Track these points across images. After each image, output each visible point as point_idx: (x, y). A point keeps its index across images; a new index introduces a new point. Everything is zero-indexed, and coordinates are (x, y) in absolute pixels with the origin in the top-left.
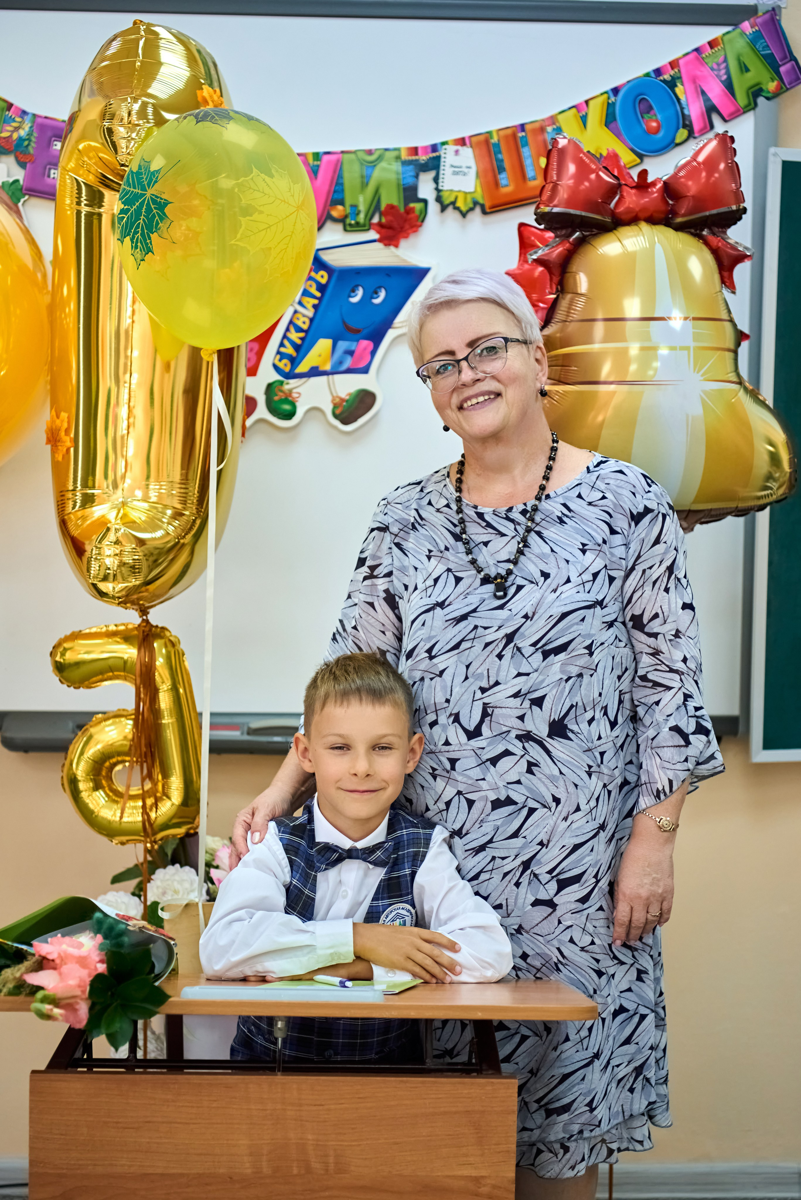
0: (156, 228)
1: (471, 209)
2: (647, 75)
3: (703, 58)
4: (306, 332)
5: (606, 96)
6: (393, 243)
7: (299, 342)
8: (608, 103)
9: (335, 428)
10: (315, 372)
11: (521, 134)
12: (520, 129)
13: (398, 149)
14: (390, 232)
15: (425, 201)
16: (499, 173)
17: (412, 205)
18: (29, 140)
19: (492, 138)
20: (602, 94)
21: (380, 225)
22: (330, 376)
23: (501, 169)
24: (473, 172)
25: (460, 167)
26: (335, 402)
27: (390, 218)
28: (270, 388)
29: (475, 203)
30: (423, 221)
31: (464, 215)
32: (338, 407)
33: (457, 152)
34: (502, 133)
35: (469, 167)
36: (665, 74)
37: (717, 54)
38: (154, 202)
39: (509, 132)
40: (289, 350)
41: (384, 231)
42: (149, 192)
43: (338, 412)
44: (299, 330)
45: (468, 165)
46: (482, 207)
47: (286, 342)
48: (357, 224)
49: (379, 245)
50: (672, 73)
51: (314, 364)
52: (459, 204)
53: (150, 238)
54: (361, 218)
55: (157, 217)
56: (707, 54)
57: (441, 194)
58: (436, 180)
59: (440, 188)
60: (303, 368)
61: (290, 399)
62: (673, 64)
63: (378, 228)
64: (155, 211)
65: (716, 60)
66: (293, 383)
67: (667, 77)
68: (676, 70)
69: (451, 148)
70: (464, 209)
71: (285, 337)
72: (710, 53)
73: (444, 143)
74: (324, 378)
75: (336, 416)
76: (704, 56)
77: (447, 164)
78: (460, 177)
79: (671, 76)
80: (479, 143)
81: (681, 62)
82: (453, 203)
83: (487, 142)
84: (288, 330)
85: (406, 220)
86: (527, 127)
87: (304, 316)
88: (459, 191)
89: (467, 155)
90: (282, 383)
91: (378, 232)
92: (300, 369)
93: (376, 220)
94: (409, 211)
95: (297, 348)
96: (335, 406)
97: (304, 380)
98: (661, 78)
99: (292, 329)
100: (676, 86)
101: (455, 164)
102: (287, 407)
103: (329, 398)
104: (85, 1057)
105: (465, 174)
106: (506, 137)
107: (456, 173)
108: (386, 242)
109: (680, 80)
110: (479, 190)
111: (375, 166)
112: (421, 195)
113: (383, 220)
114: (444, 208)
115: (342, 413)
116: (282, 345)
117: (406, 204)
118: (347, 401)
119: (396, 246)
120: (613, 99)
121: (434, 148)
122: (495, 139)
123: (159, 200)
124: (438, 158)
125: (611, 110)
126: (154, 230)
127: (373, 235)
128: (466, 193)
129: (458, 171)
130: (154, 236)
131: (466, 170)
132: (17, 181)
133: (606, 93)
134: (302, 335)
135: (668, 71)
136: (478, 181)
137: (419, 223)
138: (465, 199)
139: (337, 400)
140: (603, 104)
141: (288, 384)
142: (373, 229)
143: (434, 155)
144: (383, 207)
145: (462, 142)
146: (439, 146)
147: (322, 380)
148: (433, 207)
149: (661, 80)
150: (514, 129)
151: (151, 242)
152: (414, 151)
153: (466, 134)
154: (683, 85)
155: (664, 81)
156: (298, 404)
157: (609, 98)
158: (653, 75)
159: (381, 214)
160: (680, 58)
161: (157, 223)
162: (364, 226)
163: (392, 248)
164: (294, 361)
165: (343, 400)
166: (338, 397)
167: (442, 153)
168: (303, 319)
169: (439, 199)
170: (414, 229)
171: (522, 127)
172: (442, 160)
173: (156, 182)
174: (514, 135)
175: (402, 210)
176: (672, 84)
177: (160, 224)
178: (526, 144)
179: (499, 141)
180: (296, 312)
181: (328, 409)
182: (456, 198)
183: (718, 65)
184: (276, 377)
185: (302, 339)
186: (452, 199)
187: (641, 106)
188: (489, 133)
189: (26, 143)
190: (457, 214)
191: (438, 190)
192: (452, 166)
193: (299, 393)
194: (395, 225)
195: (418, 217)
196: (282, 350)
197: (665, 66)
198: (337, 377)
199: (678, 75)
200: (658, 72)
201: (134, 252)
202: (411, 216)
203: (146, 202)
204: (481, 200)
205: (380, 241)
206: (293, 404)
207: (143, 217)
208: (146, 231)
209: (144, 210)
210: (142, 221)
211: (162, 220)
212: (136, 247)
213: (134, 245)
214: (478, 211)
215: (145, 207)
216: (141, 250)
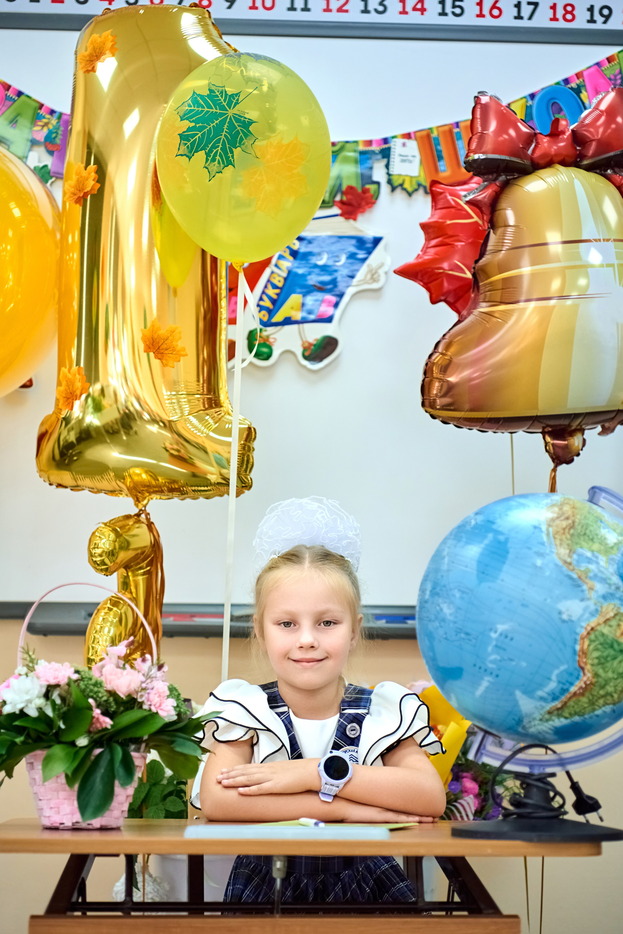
0: (240, 143)
1: (416, 190)
2: (558, 83)
3: (602, 71)
4: (281, 289)
5: (524, 100)
6: (353, 217)
7: (275, 297)
8: (527, 106)
9: (305, 367)
10: (288, 321)
11: (456, 130)
12: (455, 125)
13: (356, 142)
14: (350, 208)
15: (378, 183)
16: (439, 160)
17: (368, 186)
18: (57, 133)
19: (432, 132)
20: (521, 99)
21: (342, 202)
22: (301, 325)
23: (440, 158)
24: (417, 160)
25: (406, 156)
26: (304, 346)
27: (350, 197)
28: (251, 335)
29: (419, 185)
30: (377, 199)
31: (410, 194)
32: (307, 350)
33: (404, 145)
34: (441, 129)
35: (414, 156)
36: (572, 82)
37: (614, 67)
38: (238, 121)
39: (446, 128)
40: (267, 303)
41: (345, 207)
42: (231, 112)
43: (307, 354)
44: (275, 287)
45: (414, 154)
46: (425, 188)
47: (265, 297)
49: (341, 219)
50: (578, 82)
51: (288, 315)
52: (407, 186)
53: (232, 152)
54: (326, 197)
55: (241, 134)
56: (606, 67)
57: (392, 177)
58: (387, 166)
59: (391, 172)
60: (278, 317)
61: (267, 343)
62: (579, 75)
63: (339, 204)
64: (239, 128)
65: (613, 72)
66: (270, 330)
67: (573, 85)
68: (581, 80)
69: (399, 141)
70: (410, 189)
71: (263, 292)
72: (608, 66)
73: (394, 137)
74: (295, 327)
75: (306, 358)
76: (603, 69)
77: (396, 154)
78: (406, 164)
79: (577, 85)
80: (422, 137)
81: (585, 74)
82: (401, 185)
83: (428, 136)
84: (266, 287)
85: (363, 199)
86: (461, 125)
87: (279, 276)
88: (407, 176)
89: (413, 145)
90: (261, 330)
91: (340, 208)
92: (275, 319)
93: (338, 198)
94: (365, 191)
95: (274, 302)
96: (305, 349)
97: (279, 328)
98: (569, 86)
99: (269, 286)
100: (581, 92)
101: (403, 154)
102: (266, 350)
103: (300, 343)
104: (80, 900)
105: (410, 162)
106: (444, 132)
107: (403, 161)
108: (346, 216)
109: (584, 88)
110: (422, 174)
111: (338, 154)
112: (375, 178)
113: (344, 198)
114: (393, 189)
115: (309, 356)
116: (261, 299)
117: (363, 186)
118: (314, 345)
119: (355, 219)
120: (530, 103)
121: (386, 141)
122: (435, 134)
123: (242, 119)
124: (389, 149)
125: (529, 111)
126: (238, 144)
127: (336, 210)
128: (411, 177)
129: (404, 160)
130: (237, 151)
131: (411, 158)
132: (46, 166)
133: (525, 97)
134: (277, 291)
135: (575, 81)
136: (422, 167)
137: (374, 200)
138: (411, 182)
139: (306, 345)
140: (522, 107)
141: (266, 331)
142: (336, 205)
143: (386, 146)
144: (344, 188)
145: (408, 136)
146: (389, 140)
148: (385, 188)
149: (569, 88)
150: (451, 126)
151: (233, 157)
152: (369, 143)
153: (410, 129)
154: (586, 91)
155: (572, 88)
156: (274, 348)
157: (527, 102)
158: (563, 84)
159: (343, 193)
160: (584, 70)
161: (242, 139)
162: (328, 203)
163: (351, 221)
164: (271, 312)
165: (311, 344)
166: (307, 342)
167: (392, 144)
168: (278, 278)
169: (389, 182)
170: (370, 205)
171: (457, 125)
172: (392, 150)
173: (237, 103)
174: (451, 131)
175: (360, 190)
176: (578, 91)
177: (245, 140)
178: (460, 138)
179: (438, 135)
180: (272, 273)
181: (299, 351)
182: (404, 181)
183: (615, 76)
184: (256, 325)
185: (278, 294)
186: (400, 182)
187: (553, 108)
188: (430, 129)
189: (54, 135)
190: (404, 195)
191: (389, 174)
192: (401, 155)
193: (275, 339)
194: (354, 203)
195: (372, 196)
196: (262, 303)
197: (572, 76)
198: (306, 325)
199: (583, 84)
200: (566, 81)
201: (209, 165)
202: (367, 195)
203: (228, 120)
204: (424, 183)
205: (341, 215)
206: (270, 348)
207: (224, 133)
208: (227, 146)
209: (226, 127)
210: (223, 137)
211: (246, 136)
212: (213, 160)
213: (210, 159)
214: (421, 191)
215: (227, 124)
216: (219, 163)
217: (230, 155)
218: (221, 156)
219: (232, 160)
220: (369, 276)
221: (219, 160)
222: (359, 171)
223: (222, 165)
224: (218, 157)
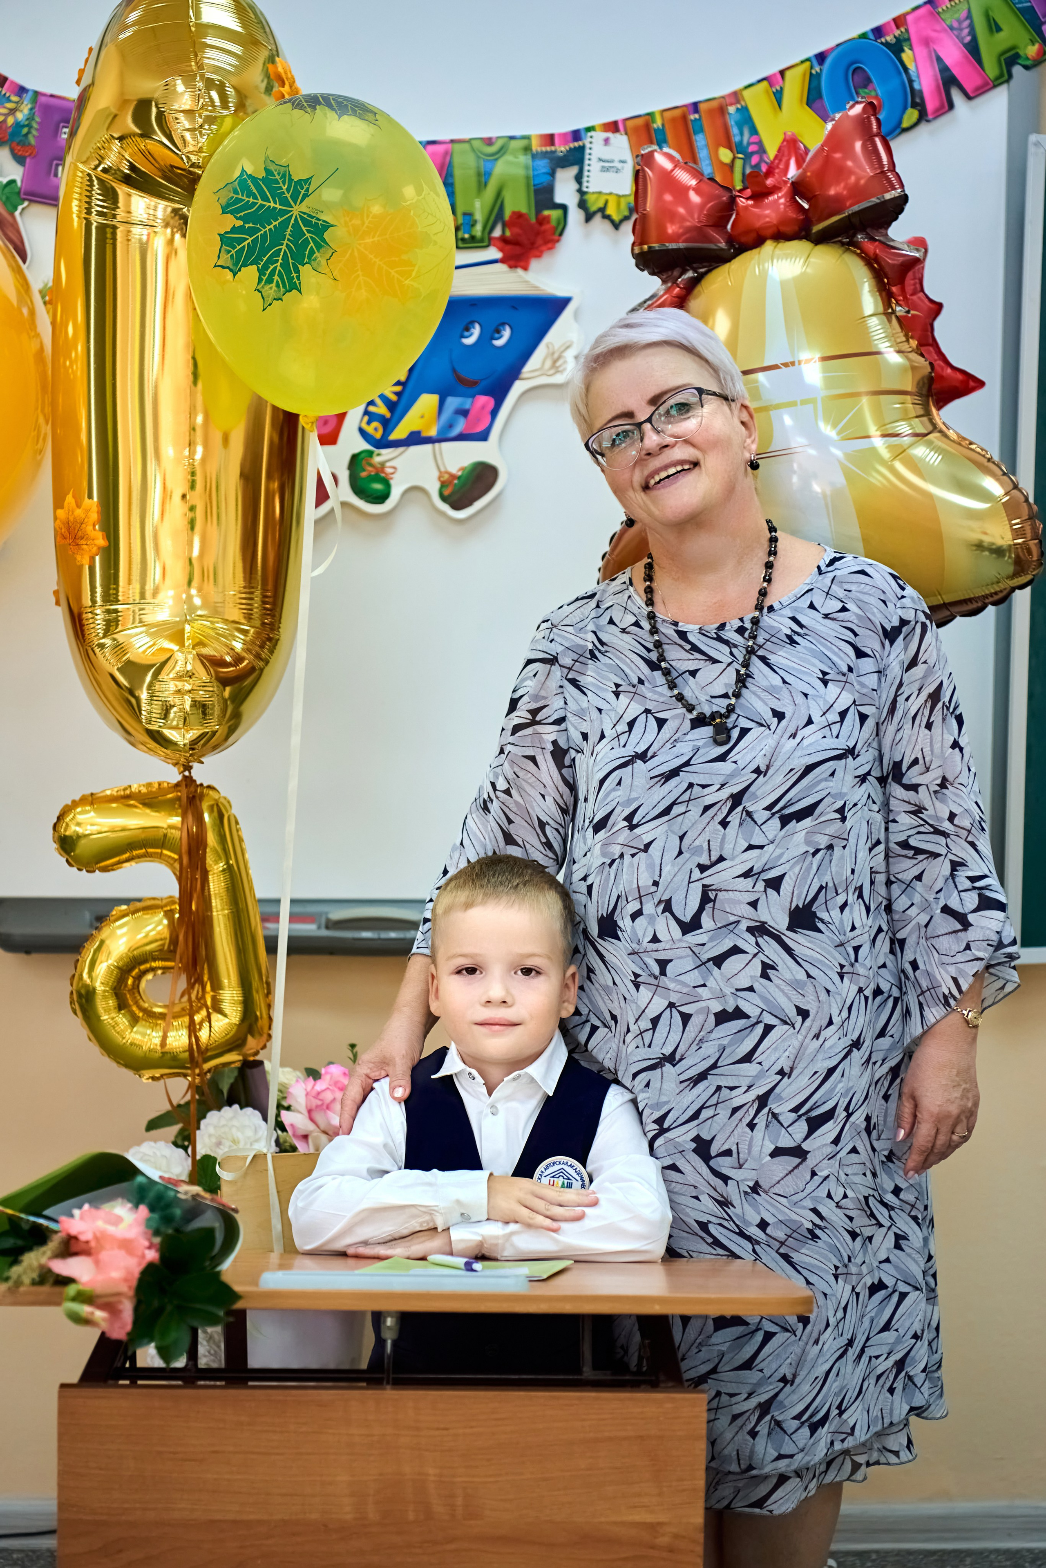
0: (309, 257)
1: (627, 218)
2: (864, 36)
3: (938, 13)
4: (404, 384)
5: (808, 64)
6: (522, 264)
7: (394, 398)
8: (811, 74)
9: (443, 514)
10: (415, 439)
11: (693, 117)
12: (691, 109)
13: (528, 138)
14: (517, 250)
15: (564, 208)
17: (546, 213)
18: (29, 126)
19: (654, 121)
20: (802, 62)
21: (503, 239)
22: (437, 445)
24: (628, 170)
25: (612, 161)
26: (443, 479)
27: (517, 230)
28: (355, 461)
29: (633, 210)
30: (561, 234)
31: (616, 226)
32: (447, 486)
33: (607, 141)
34: (667, 115)
35: (623, 162)
36: (888, 34)
37: (958, 7)
38: (307, 223)
39: (677, 113)
40: (381, 409)
41: (508, 248)
42: (296, 210)
43: (447, 492)
45: (623, 158)
47: (377, 399)
48: (473, 238)
49: (502, 268)
50: (897, 33)
51: (415, 428)
52: (611, 211)
53: (297, 271)
54: (478, 230)
55: (312, 244)
56: (944, 8)
57: (586, 197)
58: (579, 178)
59: (585, 189)
60: (400, 433)
61: (383, 475)
62: (898, 21)
63: (500, 244)
64: (308, 235)
65: (957, 16)
66: (386, 454)
67: (889, 38)
68: (903, 30)
69: (599, 136)
70: (616, 218)
72: (949, 6)
73: (589, 129)
74: (428, 447)
75: (443, 498)
76: (940, 10)
77: (594, 158)
78: (610, 175)
79: (895, 37)
80: (636, 129)
81: (909, 18)
82: (602, 210)
83: (647, 126)
85: (538, 234)
86: (702, 107)
88: (611, 194)
89: (621, 143)
90: (370, 453)
91: (501, 250)
92: (394, 436)
93: (497, 233)
94: (542, 221)
95: (391, 406)
96: (443, 484)
97: (401, 449)
98: (883, 40)
100: (903, 51)
101: (604, 157)
102: (378, 486)
103: (436, 474)
104: (127, 1365)
105: (617, 171)
106: (673, 120)
107: (605, 170)
108: (512, 263)
109: (908, 43)
111: (496, 159)
112: (559, 199)
113: (508, 233)
114: (589, 217)
115: (452, 494)
116: (371, 402)
117: (538, 212)
118: (459, 478)
119: (525, 268)
120: (817, 68)
121: (576, 135)
122: (658, 123)
123: (314, 220)
124: (582, 149)
125: (814, 84)
126: (306, 260)
127: (493, 253)
128: (619, 196)
129: (608, 167)
130: (306, 271)
131: (619, 165)
132: (13, 182)
133: (808, 60)
134: (397, 388)
135: (892, 31)
137: (556, 237)
138: (618, 204)
139: (446, 477)
140: (804, 75)
141: (379, 455)
142: (495, 244)
143: (576, 144)
144: (507, 214)
145: (613, 127)
146: (583, 133)
147: (426, 449)
148: (575, 215)
149: (882, 43)
150: (685, 109)
151: (298, 278)
152: (550, 139)
153: (618, 116)
154: (911, 49)
155: (887, 44)
156: (392, 482)
157: (812, 67)
158: (872, 36)
159: (505, 225)
160: (908, 14)
161: (312, 252)
162: (482, 241)
163: (520, 271)
164: (387, 424)
165: (453, 477)
166: (447, 472)
167: (586, 142)
169: (582, 205)
170: (550, 245)
171: (695, 107)
172: (587, 151)
173: (306, 196)
174: (684, 118)
175: (533, 220)
176: (897, 48)
177: (317, 254)
178: (700, 130)
179: (663, 125)
181: (433, 488)
182: (606, 203)
183: (960, 22)
184: (363, 446)
185: (399, 394)
186: (601, 204)
187: (856, 77)
188: (650, 115)
189: (25, 130)
190: (607, 225)
191: (580, 191)
192: (600, 160)
193: (394, 468)
194: (524, 240)
195: (554, 229)
196: (372, 409)
197: (888, 23)
198: (445, 445)
199: (906, 36)
200: (878, 32)
201: (263, 287)
202: (546, 227)
203: (292, 221)
205: (502, 261)
206: (386, 483)
207: (286, 242)
208: (291, 261)
209: (288, 232)
210: (284, 247)
211: (319, 247)
212: (270, 281)
213: (264, 278)
215: (290, 228)
216: (278, 286)
217: (294, 275)
218: (280, 275)
220: (548, 363)
221: (277, 282)
223: (282, 290)
224: (276, 278)
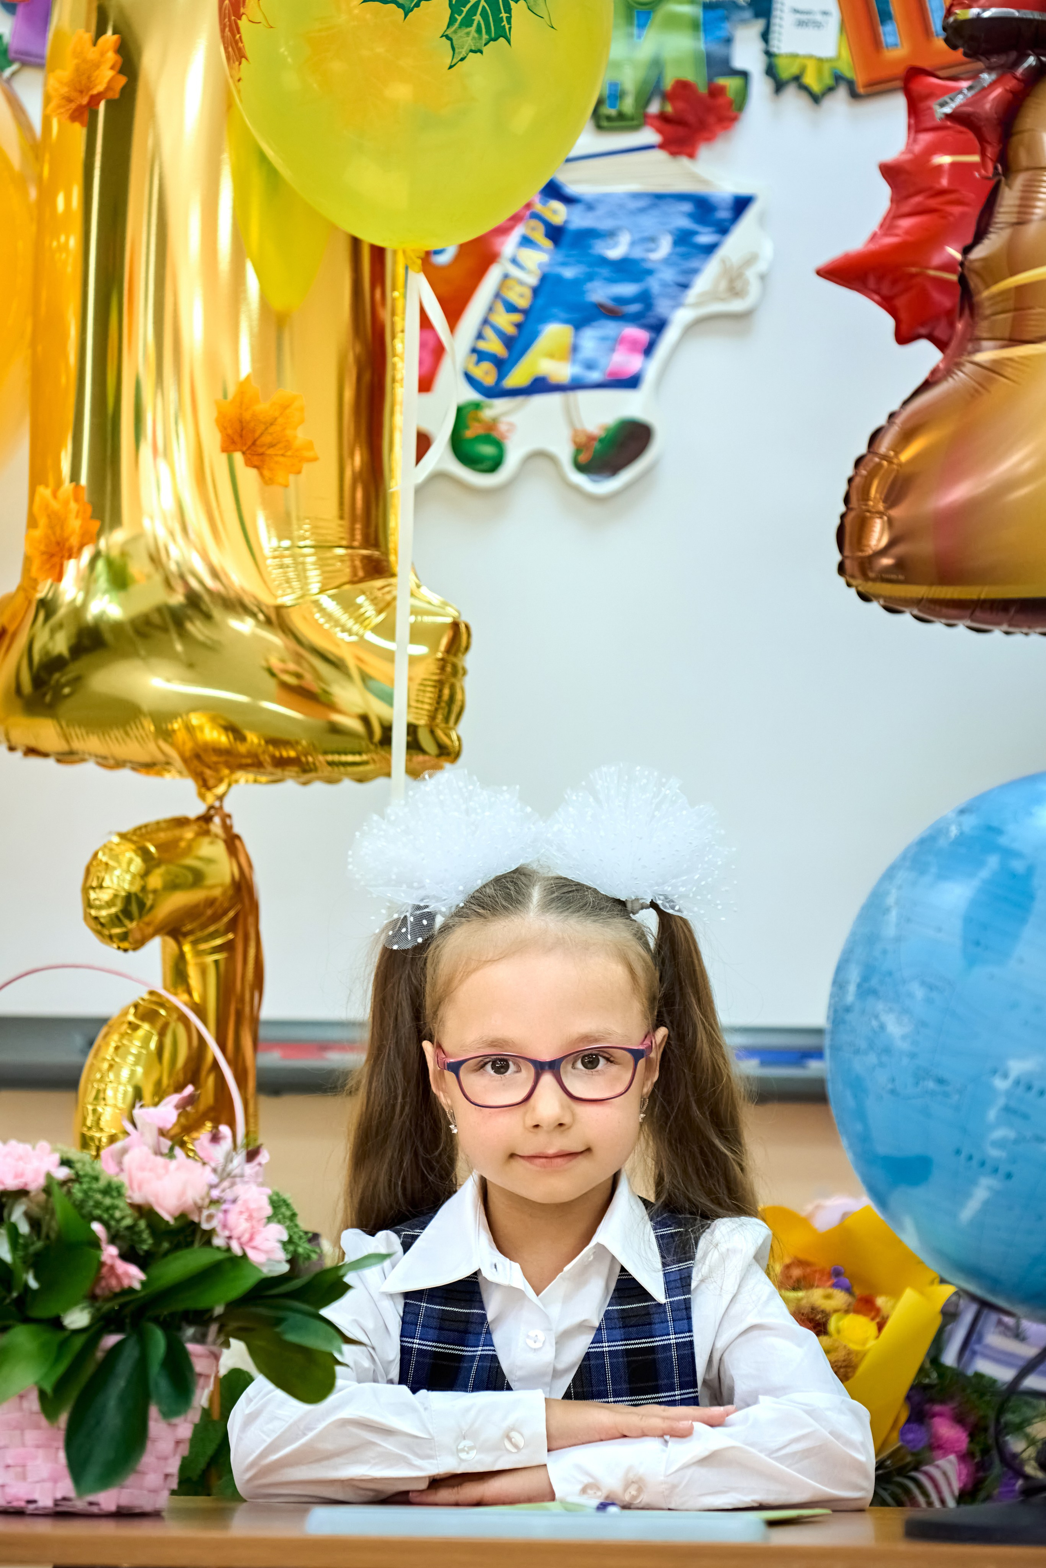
1: (830, 89)
4: (525, 312)
6: (687, 150)
7: (510, 330)
9: (577, 489)
10: (539, 386)
14: (681, 131)
15: (744, 75)
16: (883, 22)
17: (722, 81)
21: (663, 118)
22: (569, 395)
23: (886, 16)
24: (833, 22)
25: (808, 13)
26: (578, 440)
27: (681, 105)
28: (463, 415)
29: (838, 78)
30: (740, 110)
31: (816, 99)
32: (584, 450)
35: (825, 13)
40: (494, 345)
41: (668, 128)
43: (583, 458)
44: (511, 308)
45: (826, 9)
46: (851, 85)
47: (489, 332)
48: (621, 116)
49: (660, 155)
51: (540, 371)
52: (810, 79)
54: (628, 105)
57: (776, 61)
58: (765, 36)
59: (774, 50)
60: (517, 378)
61: (494, 435)
63: (657, 123)
66: (498, 407)
70: (816, 87)
71: (486, 322)
74: (556, 398)
75: (581, 468)
77: (786, 9)
78: (809, 31)
82: (797, 79)
84: (491, 309)
85: (710, 109)
87: (521, 283)
88: (811, 57)
90: (477, 406)
91: (659, 131)
92: (512, 382)
93: (654, 108)
94: (716, 92)
95: (508, 342)
96: (579, 448)
97: (519, 400)
99: (500, 307)
101: (801, 7)
102: (487, 450)
103: (567, 434)
105: (818, 25)
107: (801, 24)
108: (673, 149)
110: (845, 54)
111: (654, 8)
112: (738, 63)
113: (669, 109)
114: (779, 86)
115: (589, 463)
116: (480, 336)
117: (710, 80)
118: (601, 441)
119: (692, 156)
127: (649, 136)
128: (820, 60)
129: (804, 21)
131: (819, 17)
134: (517, 318)
136: (844, 38)
137: (733, 112)
138: (820, 72)
139: (582, 439)
141: (490, 407)
142: (652, 125)
144: (668, 84)
147: (554, 400)
148: (760, 86)
156: (509, 445)
159: (666, 97)
162: (633, 119)
163: (684, 161)
164: (502, 365)
165: (591, 438)
166: (583, 432)
168: (519, 289)
169: (771, 71)
170: (725, 125)
172: (777, 1)
175: (702, 89)
180: (506, 276)
181: (564, 453)
182: (803, 70)
184: (471, 395)
185: (519, 326)
186: (794, 70)
190: (804, 101)
191: (768, 54)
192: (796, 11)
193: (511, 426)
194: (691, 118)
195: (730, 103)
196: (482, 345)
198: (582, 396)
201: (455, 33)
202: (720, 101)
204: (848, 73)
205: (661, 146)
206: (499, 445)
212: (467, 22)
213: (459, 18)
214: (842, 93)
216: (479, 30)
217: (504, 15)
218: (484, 14)
219: (507, 27)
220: (723, 285)
221: (479, 25)
222: (702, 46)
223: (485, 37)
224: (478, 18)
